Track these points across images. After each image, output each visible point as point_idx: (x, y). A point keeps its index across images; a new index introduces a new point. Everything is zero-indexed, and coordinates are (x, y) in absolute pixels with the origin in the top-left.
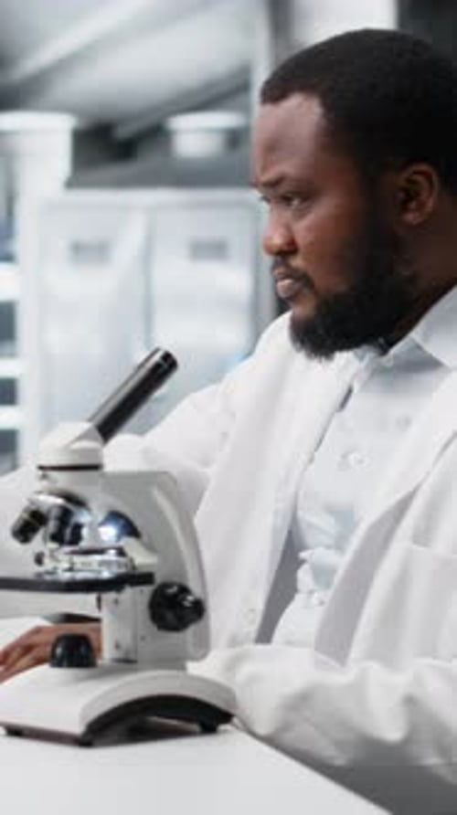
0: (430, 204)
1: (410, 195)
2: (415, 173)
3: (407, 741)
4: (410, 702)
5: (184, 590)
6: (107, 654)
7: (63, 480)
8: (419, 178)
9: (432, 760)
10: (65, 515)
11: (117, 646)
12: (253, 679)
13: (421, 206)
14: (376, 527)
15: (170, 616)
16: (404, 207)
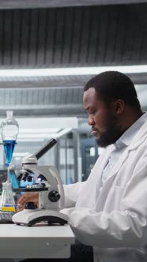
0: (123, 109)
1: (118, 107)
2: (119, 102)
3: (107, 229)
4: (109, 220)
5: (57, 192)
6: (40, 207)
7: (26, 166)
8: (120, 103)
9: (114, 234)
10: (27, 175)
11: (42, 205)
12: (75, 214)
13: (121, 109)
14: (109, 181)
15: (52, 198)
16: (117, 110)
